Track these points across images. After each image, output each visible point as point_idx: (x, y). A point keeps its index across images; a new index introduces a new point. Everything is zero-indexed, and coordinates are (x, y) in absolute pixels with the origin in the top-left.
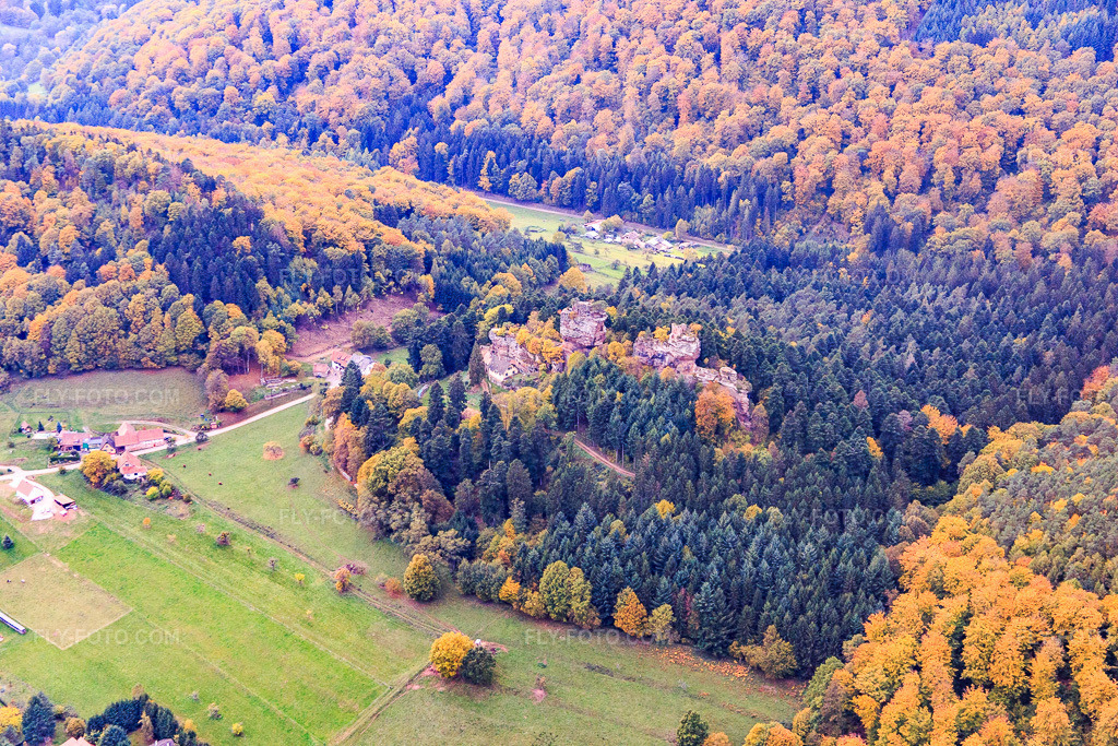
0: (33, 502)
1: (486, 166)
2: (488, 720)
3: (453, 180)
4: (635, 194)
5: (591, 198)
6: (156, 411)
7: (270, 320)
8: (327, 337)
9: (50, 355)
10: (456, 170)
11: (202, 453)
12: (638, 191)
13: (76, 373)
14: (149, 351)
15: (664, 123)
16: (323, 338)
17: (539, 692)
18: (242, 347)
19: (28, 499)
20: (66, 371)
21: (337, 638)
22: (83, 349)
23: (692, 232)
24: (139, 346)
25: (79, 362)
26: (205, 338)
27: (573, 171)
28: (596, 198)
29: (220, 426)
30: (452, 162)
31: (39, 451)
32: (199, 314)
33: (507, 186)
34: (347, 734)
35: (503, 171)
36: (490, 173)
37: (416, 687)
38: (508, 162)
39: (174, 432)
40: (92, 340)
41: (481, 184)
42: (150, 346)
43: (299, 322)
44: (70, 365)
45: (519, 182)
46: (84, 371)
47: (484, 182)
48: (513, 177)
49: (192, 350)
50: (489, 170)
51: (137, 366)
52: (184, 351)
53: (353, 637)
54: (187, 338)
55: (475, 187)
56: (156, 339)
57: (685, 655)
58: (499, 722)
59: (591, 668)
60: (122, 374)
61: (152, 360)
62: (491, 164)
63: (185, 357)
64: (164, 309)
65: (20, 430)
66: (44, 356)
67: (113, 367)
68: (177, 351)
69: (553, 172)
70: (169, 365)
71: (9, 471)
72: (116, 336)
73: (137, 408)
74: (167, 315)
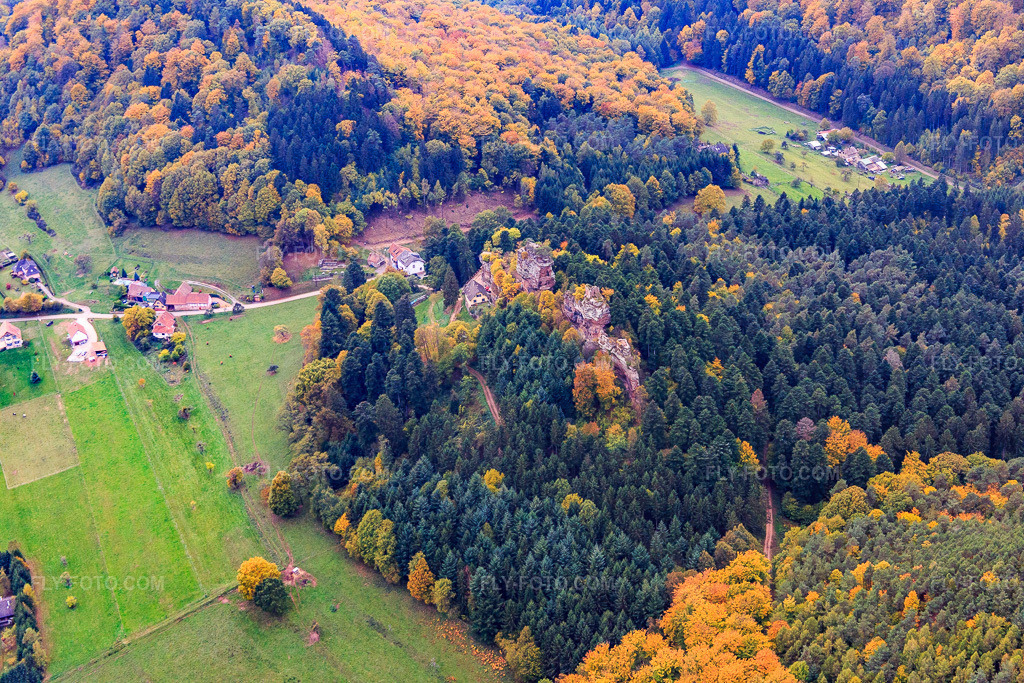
0: (77, 344)
1: (752, 59)
2: (259, 650)
3: (726, 69)
4: (872, 108)
5: (834, 107)
6: (218, 275)
7: (344, 205)
8: (406, 227)
9: (159, 208)
10: (729, 59)
11: (231, 323)
12: (876, 106)
13: (177, 228)
14: (231, 218)
15: (937, 36)
16: (401, 227)
17: (315, 636)
18: (302, 229)
19: (74, 340)
20: (169, 225)
21: (199, 534)
22: (182, 208)
23: (913, 156)
24: (226, 213)
25: (179, 219)
26: (276, 214)
27: (826, 75)
28: (838, 107)
29: (263, 299)
30: (727, 51)
31: (112, 297)
32: (279, 190)
33: (767, 82)
34: (149, 631)
35: (767, 67)
36: (756, 67)
37: (225, 601)
38: (774, 57)
39: (223, 299)
40: (189, 200)
41: (747, 76)
42: (232, 214)
43: (375, 211)
44: (172, 220)
45: (777, 79)
46: (183, 227)
47: (749, 74)
48: (773, 73)
49: (266, 223)
50: (755, 63)
51: (222, 230)
52: (261, 223)
53: (212, 536)
54: (263, 211)
55: (741, 77)
56: (239, 208)
57: (459, 632)
58: (265, 656)
59: (372, 623)
60: (211, 236)
61: (233, 227)
62: (757, 57)
63: (259, 229)
64: (252, 181)
65: (109, 274)
66: (153, 209)
67: (205, 228)
68: (256, 223)
69: (809, 74)
70: (248, 234)
71: (80, 310)
72: (209, 200)
73: (206, 270)
74: (252, 187)
